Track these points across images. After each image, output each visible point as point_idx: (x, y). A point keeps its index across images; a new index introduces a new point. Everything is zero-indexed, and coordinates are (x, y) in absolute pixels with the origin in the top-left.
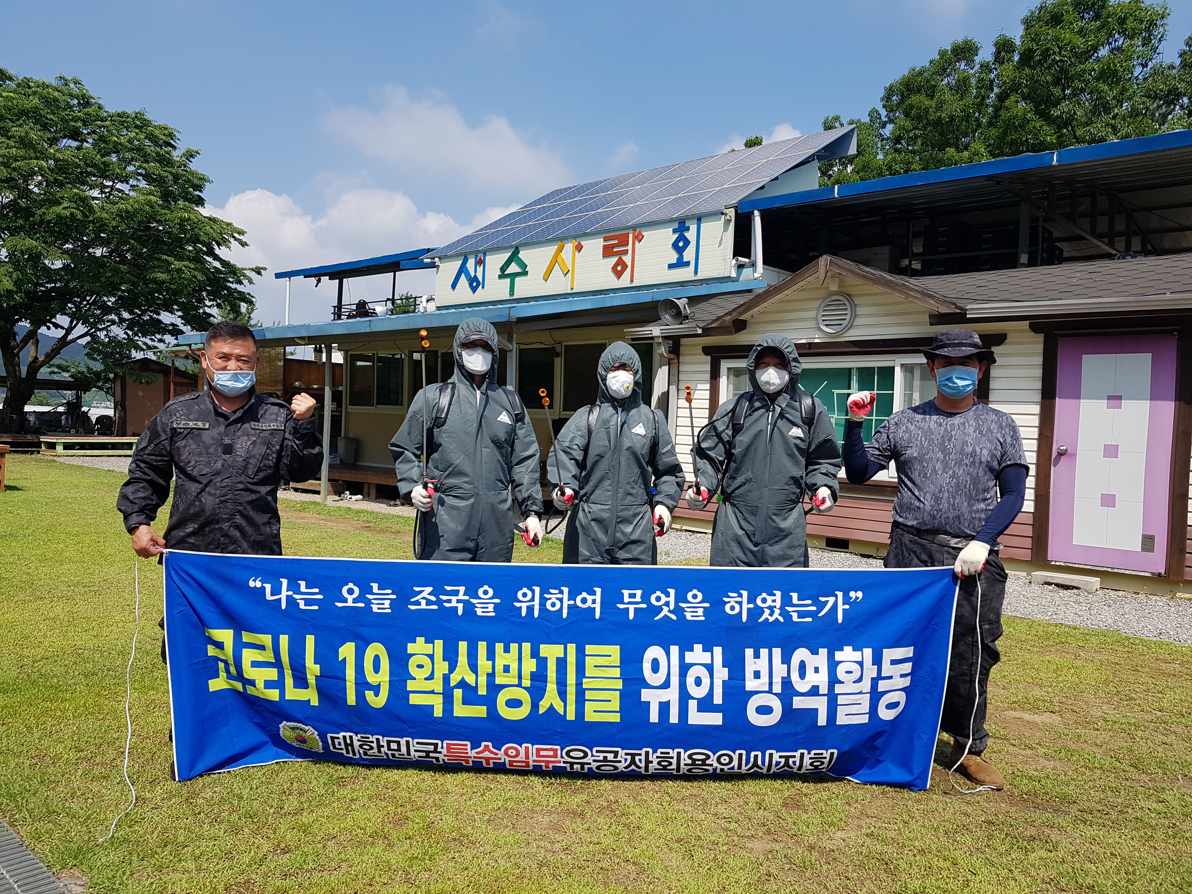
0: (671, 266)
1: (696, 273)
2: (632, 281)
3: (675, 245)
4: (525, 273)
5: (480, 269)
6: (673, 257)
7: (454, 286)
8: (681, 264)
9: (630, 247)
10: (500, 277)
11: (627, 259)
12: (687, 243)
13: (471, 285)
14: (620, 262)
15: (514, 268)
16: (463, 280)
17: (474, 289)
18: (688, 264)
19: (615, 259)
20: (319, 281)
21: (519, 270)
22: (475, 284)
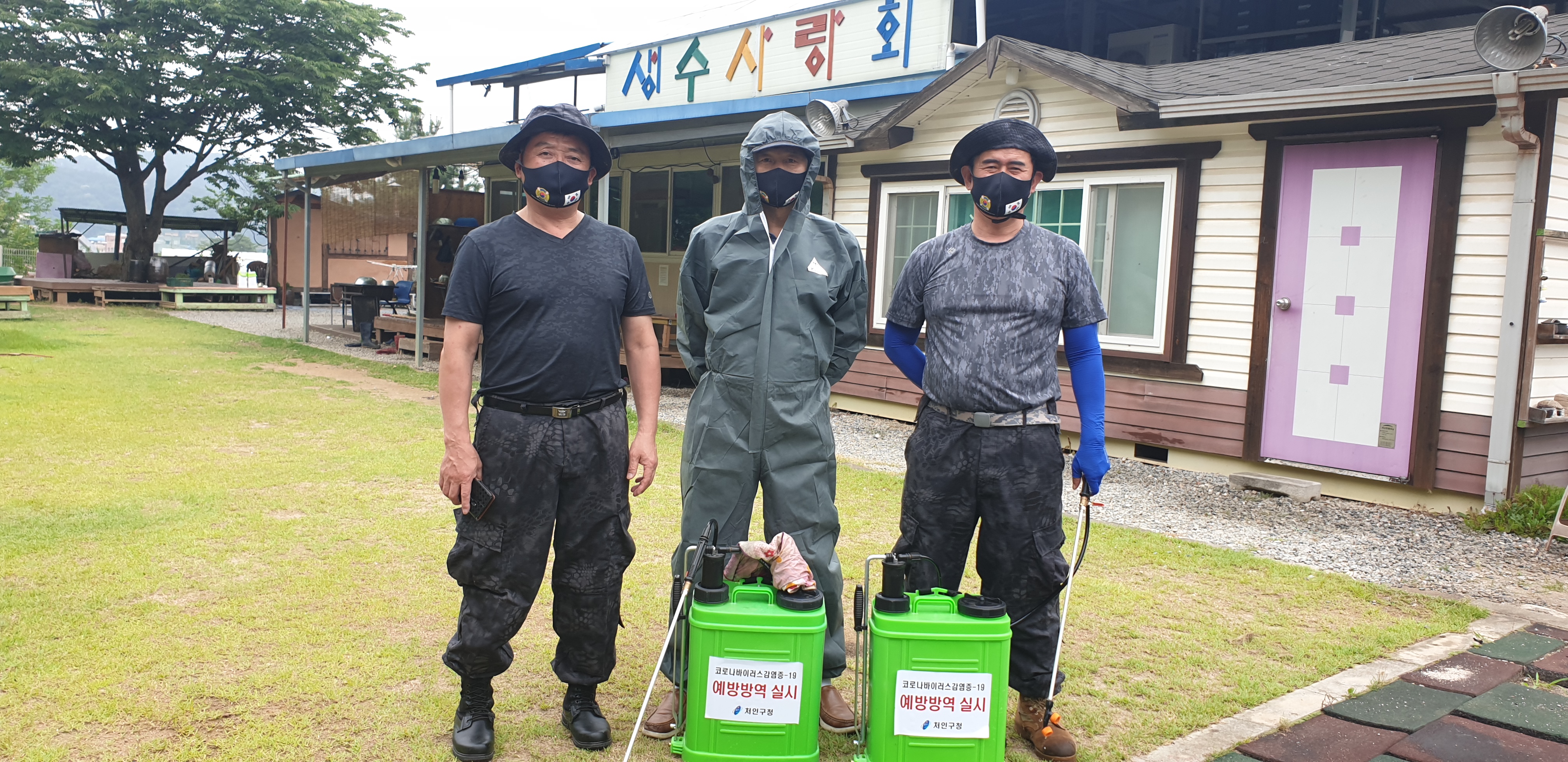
0: (876, 58)
1: (906, 65)
2: (829, 78)
3: (881, 29)
4: (706, 72)
5: (654, 67)
6: (878, 45)
7: (625, 91)
8: (887, 53)
9: (827, 34)
10: (677, 77)
11: (824, 49)
12: (896, 25)
13: (644, 89)
14: (816, 54)
15: (693, 65)
16: (636, 83)
17: (648, 95)
18: (897, 53)
19: (809, 50)
20: (488, 89)
21: (701, 68)
22: (650, 87)
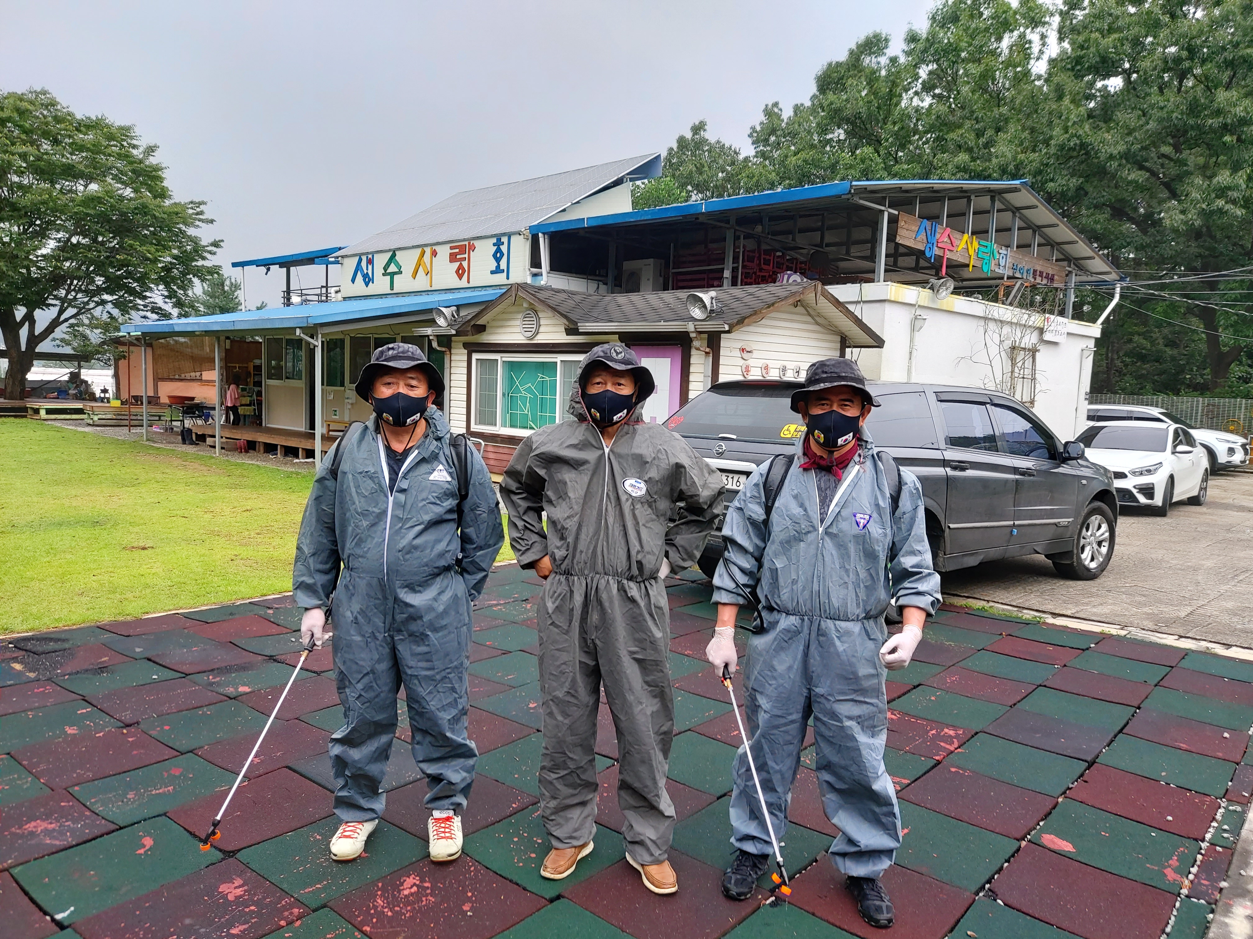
0: (492, 272)
1: (508, 278)
2: (468, 282)
3: (494, 256)
4: (400, 272)
5: (370, 267)
6: (493, 265)
7: (353, 281)
8: (497, 271)
9: (466, 256)
10: (384, 275)
11: (465, 264)
12: (502, 254)
13: (364, 280)
14: (461, 267)
15: (392, 268)
16: (359, 276)
17: (367, 285)
18: (503, 271)
19: (458, 264)
20: (268, 269)
21: (397, 270)
22: (368, 280)
